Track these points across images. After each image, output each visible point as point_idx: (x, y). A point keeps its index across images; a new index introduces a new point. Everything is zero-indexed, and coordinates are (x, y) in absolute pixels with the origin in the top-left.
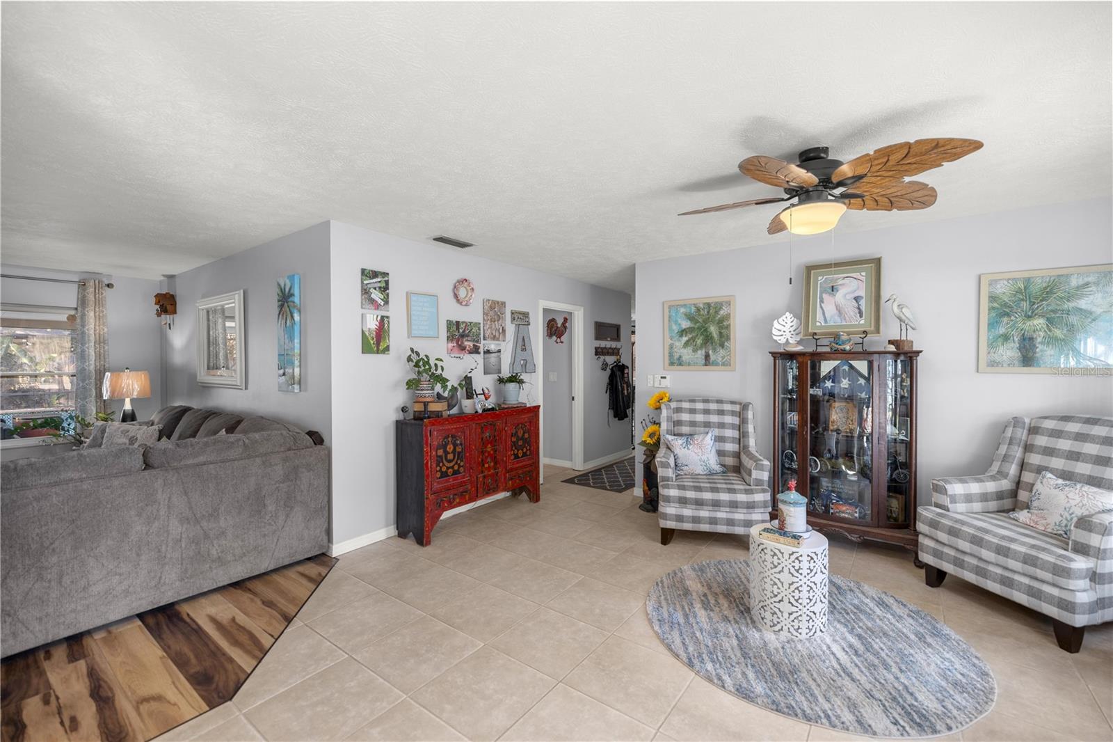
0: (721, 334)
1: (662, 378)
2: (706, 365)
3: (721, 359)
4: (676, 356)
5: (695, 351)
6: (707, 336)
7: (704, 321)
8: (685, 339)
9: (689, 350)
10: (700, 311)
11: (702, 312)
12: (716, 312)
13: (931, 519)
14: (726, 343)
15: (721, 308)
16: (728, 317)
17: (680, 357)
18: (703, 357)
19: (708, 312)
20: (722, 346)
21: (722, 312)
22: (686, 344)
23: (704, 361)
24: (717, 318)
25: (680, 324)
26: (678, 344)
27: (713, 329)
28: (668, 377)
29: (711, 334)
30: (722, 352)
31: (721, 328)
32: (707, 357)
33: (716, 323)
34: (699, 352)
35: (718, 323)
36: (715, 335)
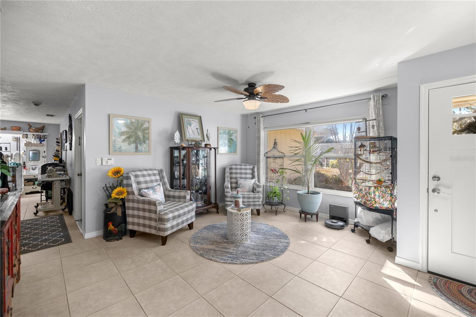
0: (144, 137)
1: (108, 159)
2: (136, 152)
3: (144, 149)
4: (118, 147)
5: (129, 144)
6: (137, 137)
7: (135, 129)
8: (123, 137)
9: (126, 143)
10: (133, 123)
11: (134, 124)
12: (141, 125)
13: (231, 196)
14: (146, 141)
15: (144, 124)
16: (148, 128)
17: (120, 147)
18: (135, 148)
19: (137, 125)
20: (144, 142)
21: (144, 126)
22: (124, 141)
23: (135, 150)
24: (142, 128)
25: (120, 129)
26: (119, 140)
27: (140, 134)
28: (113, 159)
29: (138, 136)
30: (145, 145)
31: (144, 133)
32: (137, 148)
33: (141, 131)
34: (132, 145)
35: (142, 131)
36: (141, 137)
